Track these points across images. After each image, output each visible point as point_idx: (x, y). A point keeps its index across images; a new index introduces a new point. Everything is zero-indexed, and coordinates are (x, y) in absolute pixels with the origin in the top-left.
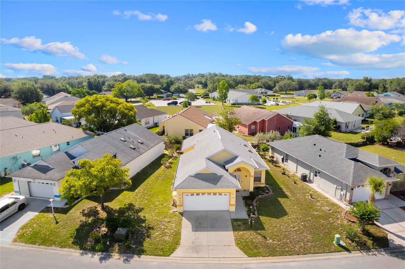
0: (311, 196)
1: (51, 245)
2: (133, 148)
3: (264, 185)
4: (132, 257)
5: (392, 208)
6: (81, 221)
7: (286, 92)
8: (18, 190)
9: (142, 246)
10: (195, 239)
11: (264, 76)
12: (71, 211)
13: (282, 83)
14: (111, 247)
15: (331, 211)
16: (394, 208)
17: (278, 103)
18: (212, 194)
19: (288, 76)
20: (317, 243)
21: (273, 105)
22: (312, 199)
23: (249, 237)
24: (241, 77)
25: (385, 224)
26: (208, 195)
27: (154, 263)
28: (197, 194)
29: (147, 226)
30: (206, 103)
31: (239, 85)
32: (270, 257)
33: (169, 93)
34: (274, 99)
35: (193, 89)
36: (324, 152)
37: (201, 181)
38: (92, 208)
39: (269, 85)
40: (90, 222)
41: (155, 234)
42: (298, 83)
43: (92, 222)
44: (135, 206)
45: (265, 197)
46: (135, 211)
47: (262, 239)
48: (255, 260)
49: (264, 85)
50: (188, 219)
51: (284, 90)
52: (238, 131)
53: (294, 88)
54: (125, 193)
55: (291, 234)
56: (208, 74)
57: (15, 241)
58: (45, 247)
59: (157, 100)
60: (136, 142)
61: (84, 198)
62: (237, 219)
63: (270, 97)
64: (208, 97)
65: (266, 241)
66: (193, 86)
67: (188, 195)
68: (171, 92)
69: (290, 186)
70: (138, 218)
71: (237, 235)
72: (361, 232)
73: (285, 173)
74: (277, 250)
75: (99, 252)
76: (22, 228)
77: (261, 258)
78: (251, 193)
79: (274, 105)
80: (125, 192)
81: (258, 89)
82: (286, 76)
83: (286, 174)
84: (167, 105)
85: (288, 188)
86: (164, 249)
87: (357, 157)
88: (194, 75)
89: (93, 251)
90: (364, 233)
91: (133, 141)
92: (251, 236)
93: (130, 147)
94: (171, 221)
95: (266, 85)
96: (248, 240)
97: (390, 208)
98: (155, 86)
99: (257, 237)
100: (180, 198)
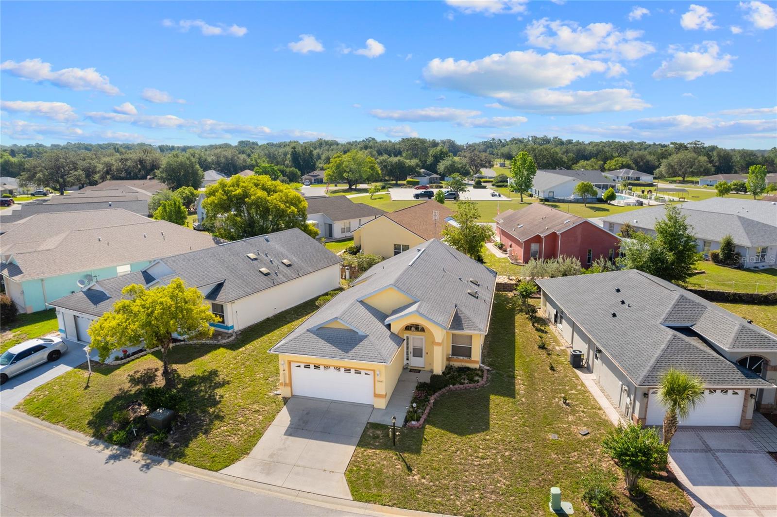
0: (565, 399)
1: (57, 423)
2: (265, 272)
3: (477, 366)
4: (159, 462)
5: (745, 451)
6: (120, 389)
7: (684, 178)
8: (63, 329)
9: (187, 446)
10: (280, 449)
11: (651, 143)
12: (117, 372)
13: (674, 159)
14: (137, 439)
15: (588, 437)
16: (750, 452)
17: (641, 200)
18: (342, 370)
19: (696, 144)
20: (512, 498)
21: (630, 205)
22: (564, 406)
23: (379, 463)
24: (596, 145)
25: (703, 485)
26: (335, 371)
27: (186, 479)
28: (315, 366)
29: (216, 413)
30: (493, 195)
31: (582, 163)
32: (395, 509)
33: (435, 176)
34: (643, 192)
35: (488, 169)
36: (627, 307)
37: (324, 342)
38: (151, 369)
39: (648, 162)
40: (133, 392)
41: (220, 429)
42: (719, 159)
43: (135, 393)
44: (217, 376)
45: (466, 388)
46: (213, 384)
47: (402, 471)
48: (362, 508)
49: (636, 162)
50: (291, 412)
51: (680, 173)
52: (508, 255)
53: (702, 170)
54: (220, 352)
55: (467, 471)
56: (530, 139)
57: (17, 408)
58: (50, 424)
59: (406, 188)
60: (276, 263)
61: (149, 353)
62: (379, 424)
63: (634, 188)
64: (505, 184)
65: (409, 475)
66: (490, 162)
67: (299, 366)
68: (440, 174)
69: (536, 374)
70: (210, 396)
71: (360, 455)
72: (627, 493)
73: (544, 345)
74: (417, 498)
75: (116, 445)
76: (36, 390)
77: (378, 506)
78: (434, 377)
79: (632, 204)
80: (222, 350)
81: (621, 170)
82: (690, 144)
83: (546, 349)
84: (413, 199)
85: (530, 377)
86: (217, 457)
87: (691, 326)
88: (503, 141)
89: (109, 443)
90: (631, 495)
91: (271, 261)
92: (385, 460)
93: (260, 271)
94: (261, 410)
95: (641, 164)
96: (373, 467)
97: (740, 451)
98: (407, 161)
99: (394, 465)
100: (284, 370)
